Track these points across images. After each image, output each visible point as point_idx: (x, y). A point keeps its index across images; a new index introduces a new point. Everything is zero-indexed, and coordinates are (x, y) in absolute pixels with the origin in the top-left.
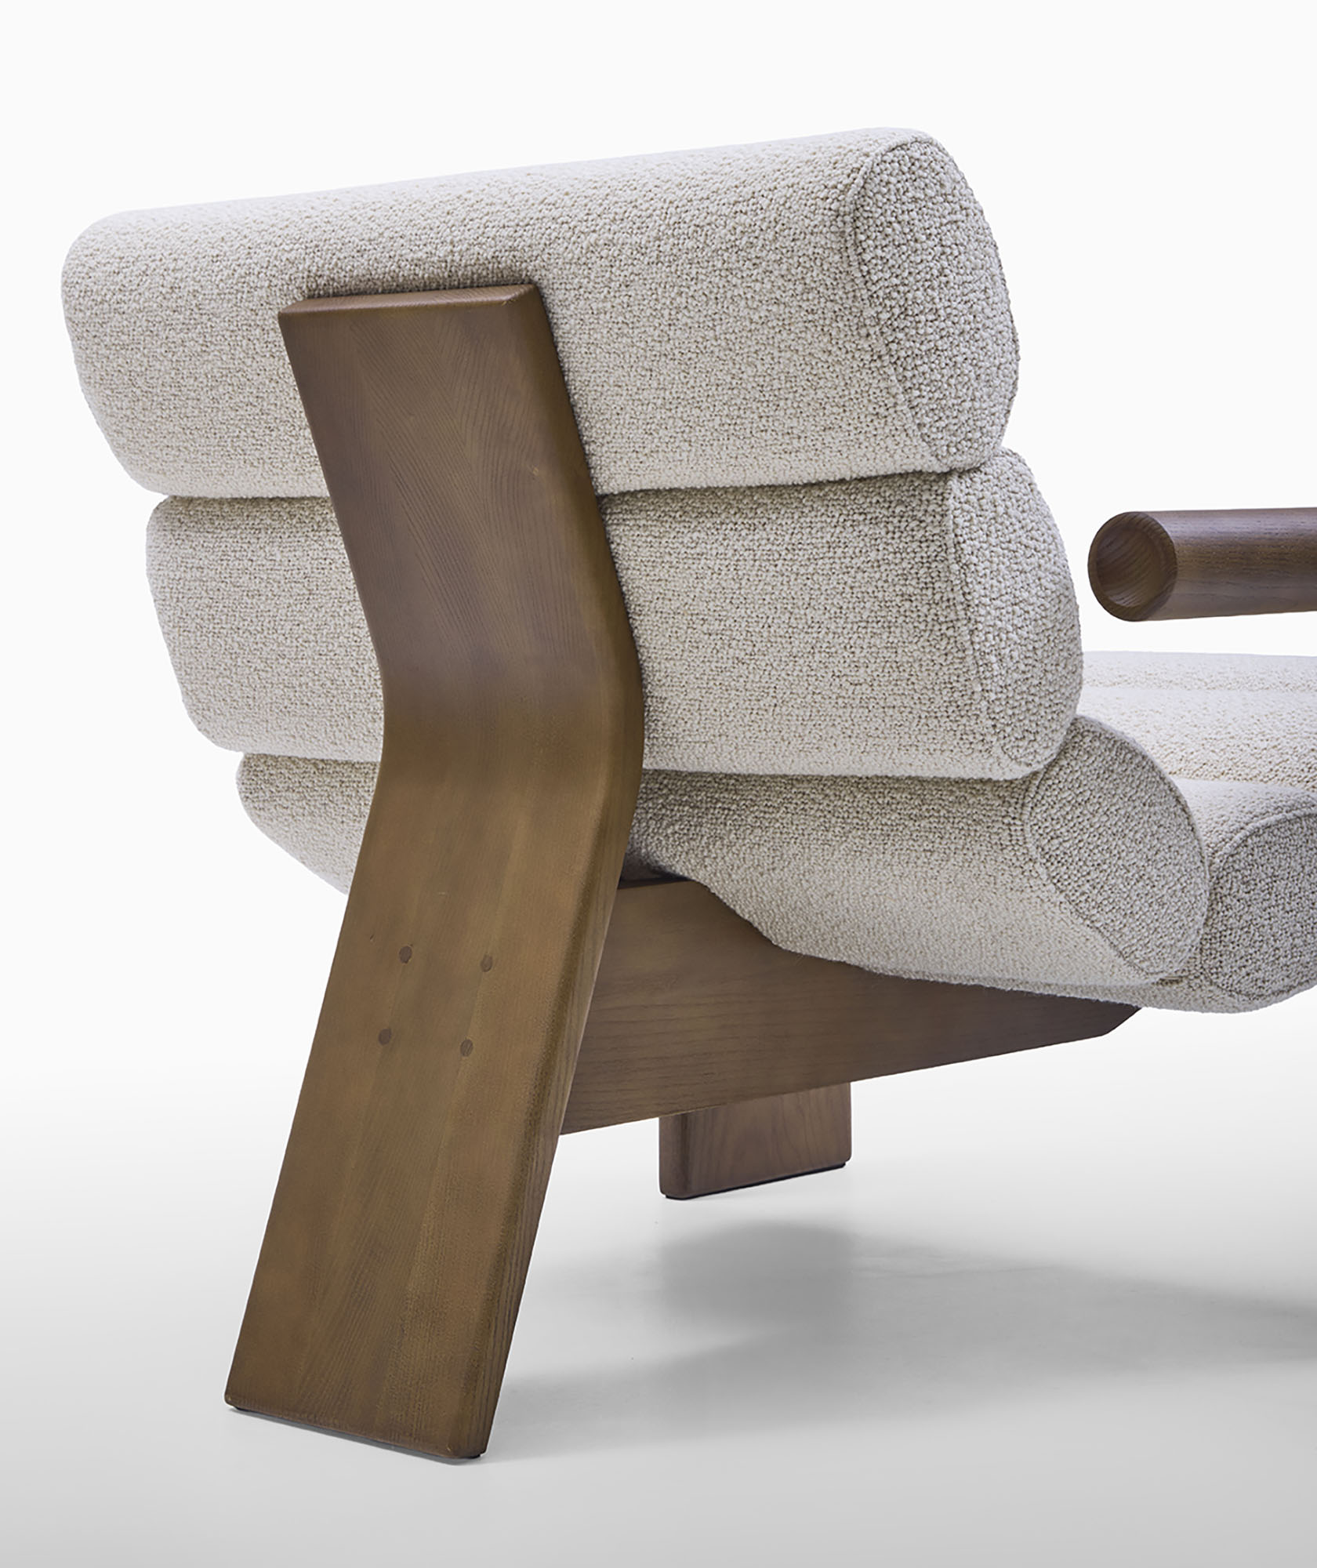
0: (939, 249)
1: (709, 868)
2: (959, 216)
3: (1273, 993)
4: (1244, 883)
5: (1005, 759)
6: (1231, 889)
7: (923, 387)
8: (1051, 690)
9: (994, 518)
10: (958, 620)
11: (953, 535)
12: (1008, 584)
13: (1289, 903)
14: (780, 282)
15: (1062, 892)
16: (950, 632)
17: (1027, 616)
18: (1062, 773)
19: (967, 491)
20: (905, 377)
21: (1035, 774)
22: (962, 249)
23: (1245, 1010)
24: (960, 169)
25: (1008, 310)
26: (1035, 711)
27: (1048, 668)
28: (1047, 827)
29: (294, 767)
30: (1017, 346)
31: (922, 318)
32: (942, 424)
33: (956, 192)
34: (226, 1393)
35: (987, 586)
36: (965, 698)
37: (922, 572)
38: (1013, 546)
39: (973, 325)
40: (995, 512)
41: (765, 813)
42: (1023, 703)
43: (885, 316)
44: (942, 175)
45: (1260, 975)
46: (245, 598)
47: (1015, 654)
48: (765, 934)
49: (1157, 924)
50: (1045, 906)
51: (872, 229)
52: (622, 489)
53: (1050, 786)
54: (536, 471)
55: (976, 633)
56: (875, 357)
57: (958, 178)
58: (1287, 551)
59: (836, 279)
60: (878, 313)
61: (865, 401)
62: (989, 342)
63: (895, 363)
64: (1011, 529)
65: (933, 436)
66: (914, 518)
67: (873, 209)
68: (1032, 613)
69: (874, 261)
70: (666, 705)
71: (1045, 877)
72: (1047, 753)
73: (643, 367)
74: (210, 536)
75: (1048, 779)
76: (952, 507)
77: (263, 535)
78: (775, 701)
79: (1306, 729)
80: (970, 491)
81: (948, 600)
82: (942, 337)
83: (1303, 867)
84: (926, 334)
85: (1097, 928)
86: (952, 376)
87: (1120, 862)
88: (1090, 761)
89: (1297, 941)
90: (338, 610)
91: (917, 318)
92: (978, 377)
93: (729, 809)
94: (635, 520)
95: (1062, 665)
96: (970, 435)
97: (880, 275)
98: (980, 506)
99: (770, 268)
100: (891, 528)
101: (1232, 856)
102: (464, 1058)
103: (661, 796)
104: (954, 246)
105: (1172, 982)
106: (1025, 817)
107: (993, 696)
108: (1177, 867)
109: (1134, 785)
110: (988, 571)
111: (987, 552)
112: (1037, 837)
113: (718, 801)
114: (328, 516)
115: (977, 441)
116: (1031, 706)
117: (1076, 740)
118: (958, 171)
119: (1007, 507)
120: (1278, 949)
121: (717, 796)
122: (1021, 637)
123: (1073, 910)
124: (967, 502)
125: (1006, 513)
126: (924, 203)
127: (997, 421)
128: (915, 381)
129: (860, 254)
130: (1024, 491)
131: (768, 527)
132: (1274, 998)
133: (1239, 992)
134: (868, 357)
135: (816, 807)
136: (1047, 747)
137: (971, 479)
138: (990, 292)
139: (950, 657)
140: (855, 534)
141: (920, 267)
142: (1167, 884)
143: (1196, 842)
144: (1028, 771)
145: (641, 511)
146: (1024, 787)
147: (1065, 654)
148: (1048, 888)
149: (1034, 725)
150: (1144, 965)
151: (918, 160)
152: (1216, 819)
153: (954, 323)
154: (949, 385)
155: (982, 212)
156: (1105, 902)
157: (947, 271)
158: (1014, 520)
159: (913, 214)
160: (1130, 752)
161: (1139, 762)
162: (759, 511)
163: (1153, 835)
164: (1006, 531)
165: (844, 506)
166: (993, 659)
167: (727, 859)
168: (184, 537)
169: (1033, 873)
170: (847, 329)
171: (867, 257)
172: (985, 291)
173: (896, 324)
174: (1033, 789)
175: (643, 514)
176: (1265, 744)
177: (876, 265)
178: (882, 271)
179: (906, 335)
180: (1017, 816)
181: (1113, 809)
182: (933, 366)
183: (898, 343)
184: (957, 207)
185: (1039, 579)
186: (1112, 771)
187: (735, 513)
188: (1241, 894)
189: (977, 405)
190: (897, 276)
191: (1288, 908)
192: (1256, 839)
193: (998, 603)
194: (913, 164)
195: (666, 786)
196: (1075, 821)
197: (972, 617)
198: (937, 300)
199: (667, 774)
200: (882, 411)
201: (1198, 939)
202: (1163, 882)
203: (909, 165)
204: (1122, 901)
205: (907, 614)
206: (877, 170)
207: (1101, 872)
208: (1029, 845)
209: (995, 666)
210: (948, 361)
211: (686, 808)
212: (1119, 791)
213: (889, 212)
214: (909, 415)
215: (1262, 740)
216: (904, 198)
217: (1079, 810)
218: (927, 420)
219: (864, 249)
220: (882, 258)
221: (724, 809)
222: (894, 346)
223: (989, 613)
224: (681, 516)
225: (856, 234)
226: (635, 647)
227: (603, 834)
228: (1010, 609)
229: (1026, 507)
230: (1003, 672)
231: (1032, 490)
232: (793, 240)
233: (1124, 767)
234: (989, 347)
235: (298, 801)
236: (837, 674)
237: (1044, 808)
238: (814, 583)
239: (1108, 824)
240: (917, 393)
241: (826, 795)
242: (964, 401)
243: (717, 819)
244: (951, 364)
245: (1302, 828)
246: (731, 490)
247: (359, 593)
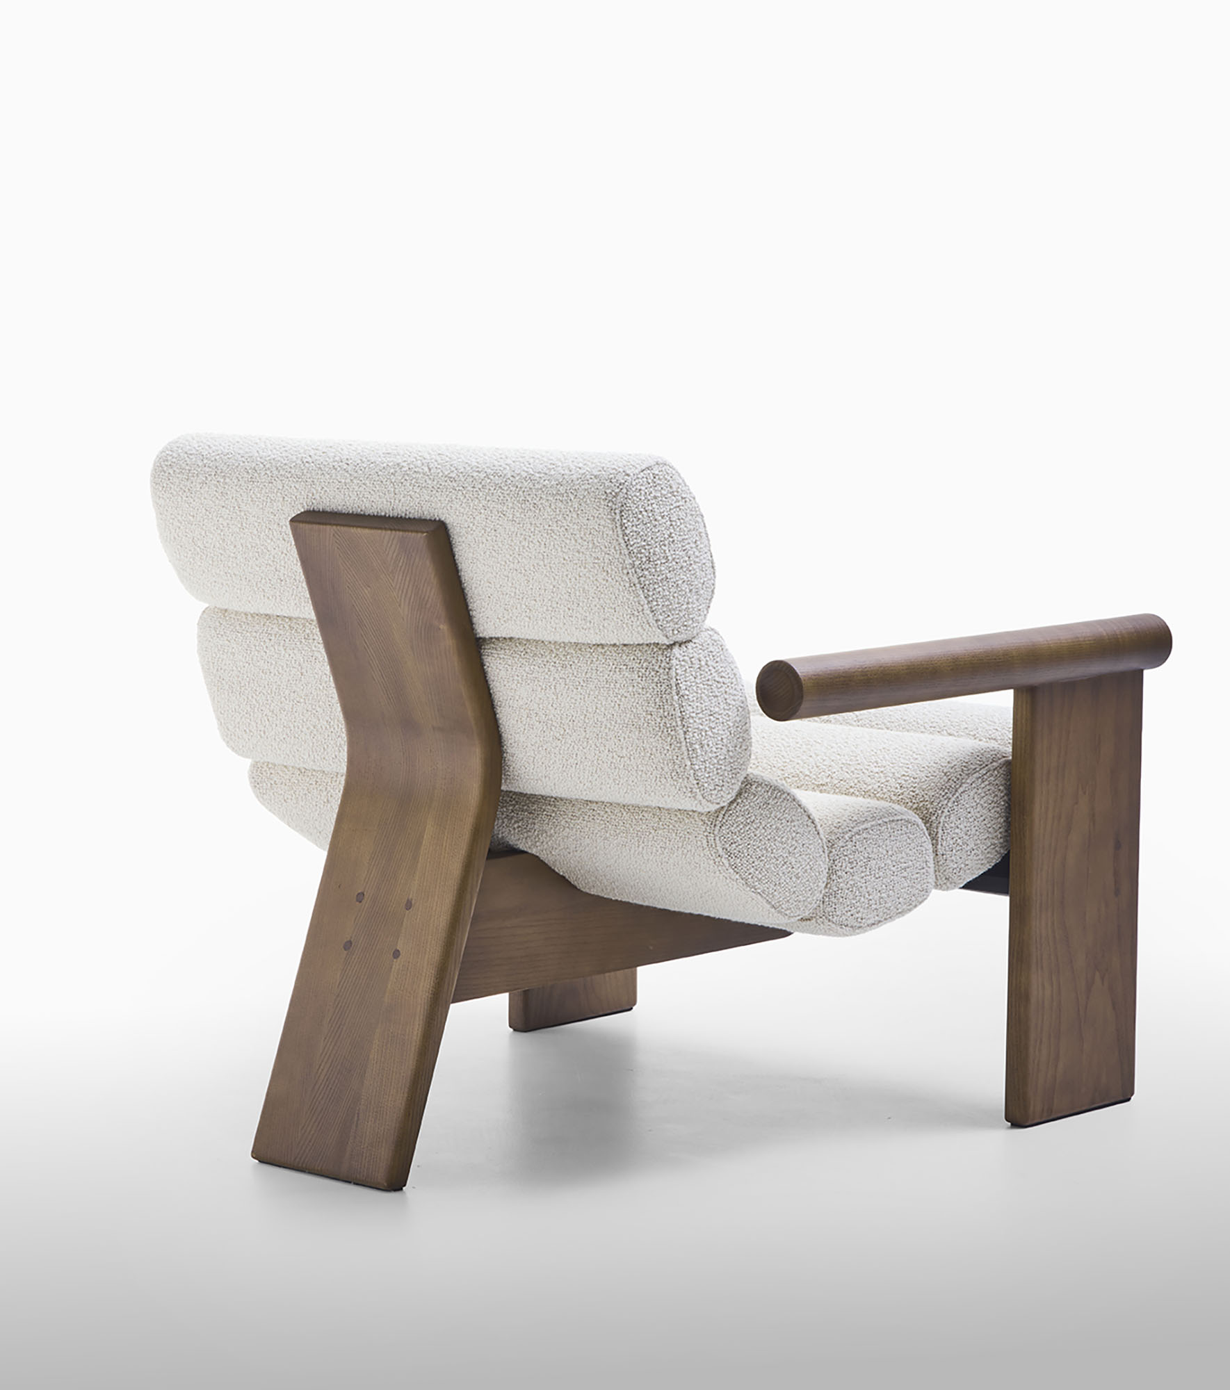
0: (669, 523)
1: (539, 848)
2: (680, 503)
3: (868, 925)
4: (850, 863)
5: (704, 801)
6: (841, 866)
7: (658, 600)
8: (732, 761)
9: (699, 668)
10: (677, 726)
11: (675, 680)
12: (706, 704)
13: (878, 873)
14: (580, 541)
15: (737, 873)
16: (673, 733)
17: (718, 721)
18: (738, 807)
19: (683, 654)
20: (648, 595)
21: (723, 807)
22: (682, 521)
23: (851, 935)
24: (682, 475)
25: (710, 550)
26: (722, 773)
27: (731, 749)
28: (729, 837)
29: (286, 770)
30: (714, 570)
31: (659, 562)
32: (669, 619)
33: (679, 490)
34: (253, 1152)
35: (695, 707)
36: (682, 768)
37: (657, 700)
38: (710, 683)
39: (688, 562)
40: (700, 664)
41: (571, 819)
42: (715, 769)
43: (637, 563)
44: (671, 482)
45: (860, 915)
46: (261, 673)
47: (710, 743)
48: (572, 883)
49: (795, 889)
50: (728, 881)
51: (631, 516)
52: (490, 636)
53: (731, 814)
54: (441, 627)
55: (688, 733)
56: (632, 585)
57: (681, 481)
58: (871, 677)
59: (610, 543)
60: (633, 561)
61: (626, 607)
62: (698, 570)
63: (643, 588)
64: (709, 673)
65: (664, 626)
66: (653, 670)
67: (632, 505)
68: (721, 719)
69: (631, 534)
70: (515, 758)
71: (727, 865)
72: (729, 796)
73: (504, 575)
74: (239, 635)
75: (730, 810)
76: (675, 664)
77: (273, 638)
78: (576, 762)
79: (903, 761)
80: (686, 654)
81: (672, 715)
82: (670, 572)
83: (887, 852)
84: (661, 571)
85: (759, 893)
86: (675, 592)
87: (772, 855)
88: (755, 799)
89: (883, 895)
90: (319, 686)
91: (656, 563)
92: (691, 591)
93: (551, 816)
94: (498, 654)
95: (739, 746)
96: (686, 623)
97: (635, 541)
98: (691, 662)
99: (575, 533)
100: (640, 674)
101: (843, 847)
102: (395, 960)
103: (511, 805)
104: (678, 521)
105: (807, 920)
106: (716, 832)
107: (697, 767)
108: (808, 856)
109: (782, 811)
110: (695, 698)
111: (695, 688)
112: (723, 842)
113: (544, 810)
114: (314, 631)
115: (689, 626)
116: (719, 771)
117: (747, 787)
118: (680, 477)
119: (707, 661)
120: (871, 900)
121: (544, 807)
122: (714, 733)
123: (744, 883)
124: (683, 661)
125: (706, 664)
126: (660, 499)
127: (702, 613)
128: (654, 597)
129: (624, 530)
130: (717, 650)
131: (573, 667)
132: (868, 928)
133: (847, 926)
134: (627, 585)
135: (600, 818)
136: (729, 793)
137: (686, 647)
138: (698, 543)
139: (673, 746)
140: (621, 676)
141: (658, 534)
142: (801, 865)
143: (820, 841)
144: (718, 806)
145: (501, 649)
146: (716, 815)
147: (741, 740)
148: (729, 871)
149: (721, 781)
150: (788, 912)
151: (657, 475)
152: (835, 825)
153: (677, 563)
154: (674, 597)
155: (694, 498)
156: (763, 878)
157: (673, 535)
158: (711, 668)
159: (654, 506)
160: (780, 791)
161: (786, 797)
162: (568, 657)
163: (793, 839)
164: (706, 675)
165: (615, 660)
166: (697, 747)
167: (549, 843)
168: (222, 633)
169: (721, 864)
170: (616, 569)
171: (627, 532)
172: (695, 542)
173: (643, 567)
174: (721, 816)
175: (503, 652)
176: (877, 770)
177: (633, 535)
178: (636, 539)
179: (650, 572)
180: (712, 831)
181: (768, 825)
182: (665, 588)
183: (645, 577)
184: (680, 498)
185: (726, 699)
186: (768, 804)
187: (555, 657)
188: (848, 869)
189: (690, 606)
190: (645, 541)
191: (877, 876)
192: (858, 837)
193: (700, 715)
194: (655, 478)
195: (514, 799)
196: (746, 833)
197: (686, 724)
198: (667, 551)
199: (515, 793)
200: (636, 613)
201: (821, 896)
202: (799, 865)
203: (652, 478)
204: (774, 877)
205: (650, 721)
206: (634, 483)
207: (761, 861)
208: (718, 848)
209: (699, 751)
210: (673, 584)
211: (526, 813)
212: (772, 815)
213: (640, 506)
214: (651, 615)
215: (876, 767)
216: (649, 498)
217: (748, 827)
218: (661, 617)
219: (626, 528)
220: (636, 532)
221: (548, 816)
222: (642, 579)
223: (695, 722)
224: (524, 655)
225: (622, 520)
226: (497, 724)
227: (476, 833)
228: (707, 718)
229: (718, 659)
230: (703, 753)
231: (722, 649)
232: (588, 519)
233: (776, 800)
234: (698, 574)
235: (289, 791)
236: (611, 750)
237: (727, 827)
238: (598, 700)
239: (765, 834)
240: (655, 603)
241: (606, 812)
242: (683, 605)
243: (544, 821)
244: (675, 585)
245: (887, 829)
246: (553, 642)
247: (333, 677)
